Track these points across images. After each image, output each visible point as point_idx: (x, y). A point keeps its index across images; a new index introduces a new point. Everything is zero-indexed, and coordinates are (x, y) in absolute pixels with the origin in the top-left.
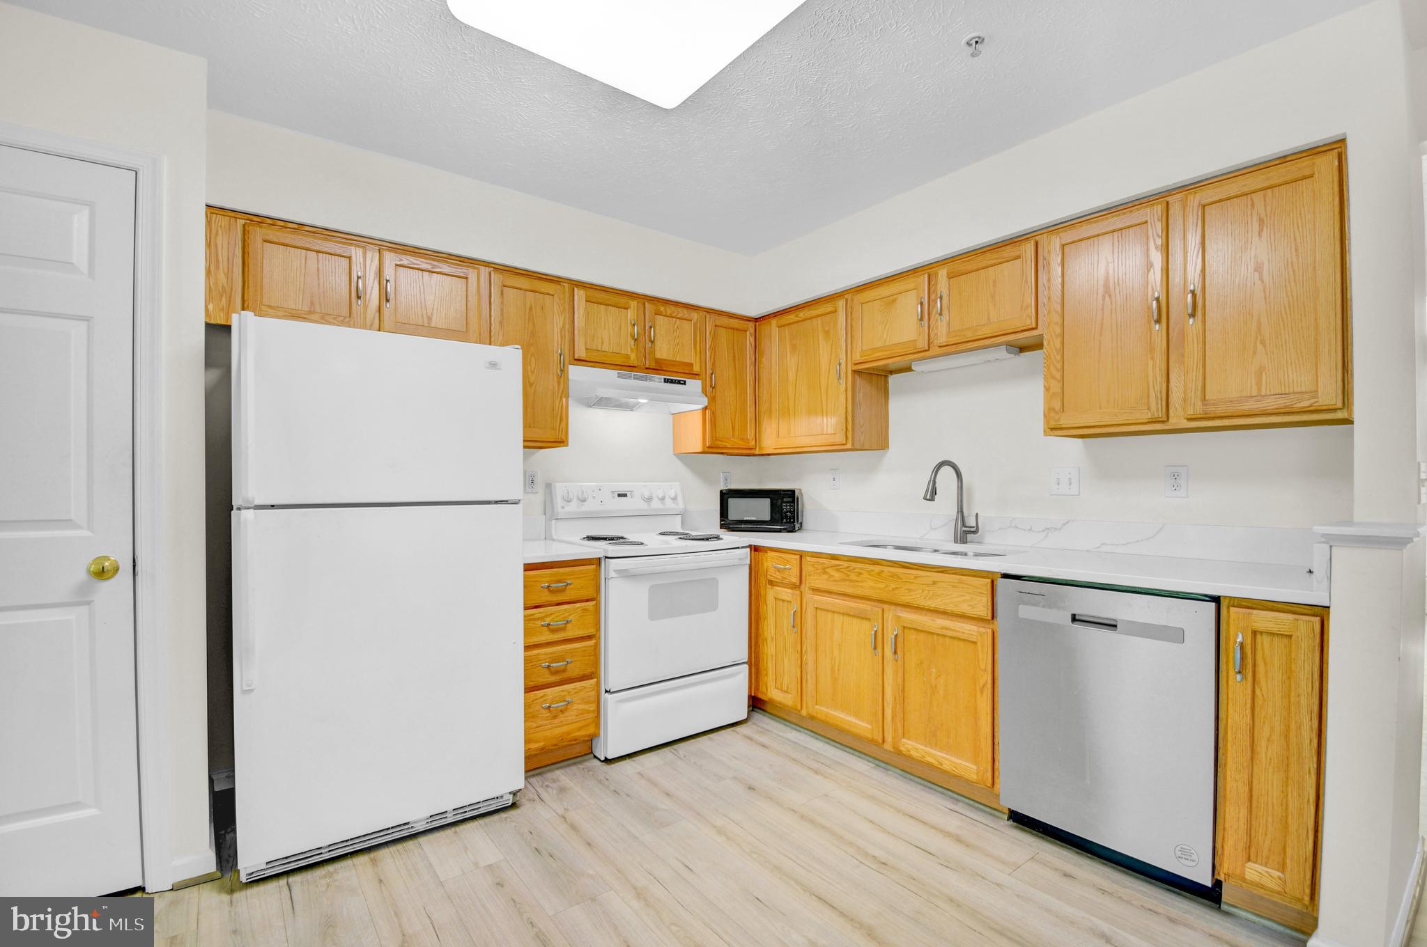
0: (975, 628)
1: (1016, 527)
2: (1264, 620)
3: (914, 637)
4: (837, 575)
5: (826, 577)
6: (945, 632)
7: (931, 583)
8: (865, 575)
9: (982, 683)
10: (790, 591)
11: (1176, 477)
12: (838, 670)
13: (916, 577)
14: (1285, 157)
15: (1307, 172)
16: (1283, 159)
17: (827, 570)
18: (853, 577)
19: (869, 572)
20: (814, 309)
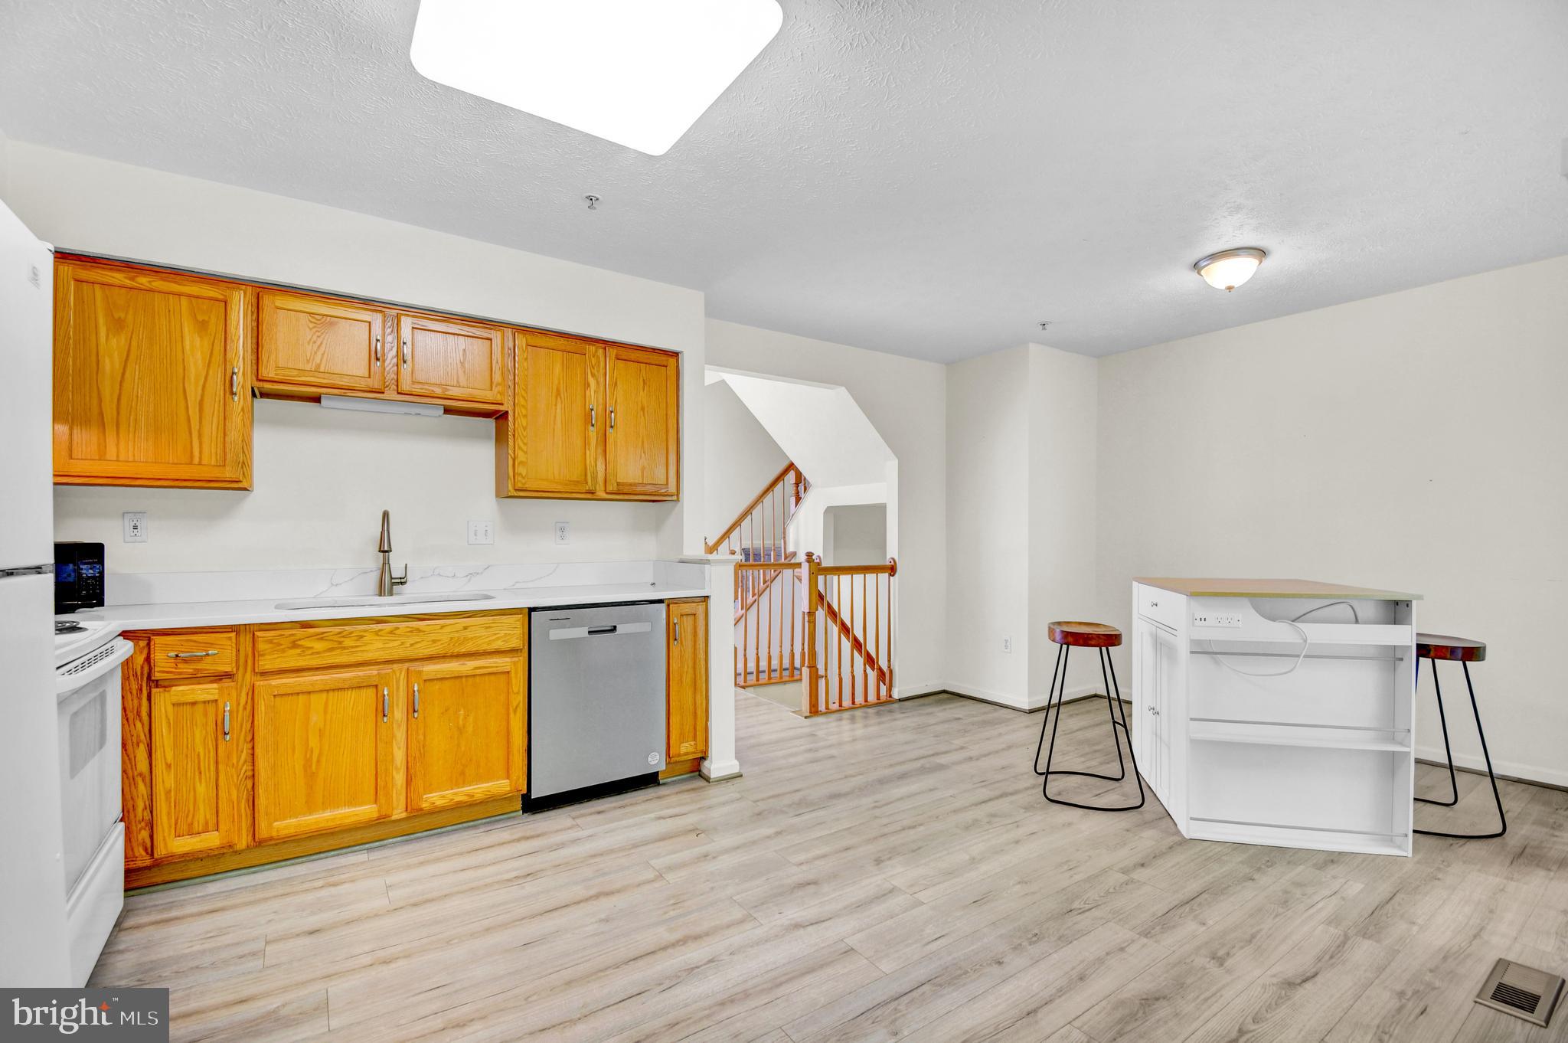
0: (508, 659)
1: (439, 574)
2: (687, 608)
3: (437, 687)
4: (319, 646)
5: (298, 651)
6: (478, 672)
7: (462, 628)
8: (369, 637)
9: (515, 704)
10: (215, 685)
11: (562, 530)
12: (318, 761)
13: (443, 627)
14: (655, 349)
15: (665, 363)
16: (654, 350)
17: (299, 643)
18: (348, 642)
19: (377, 633)
20: (175, 282)
